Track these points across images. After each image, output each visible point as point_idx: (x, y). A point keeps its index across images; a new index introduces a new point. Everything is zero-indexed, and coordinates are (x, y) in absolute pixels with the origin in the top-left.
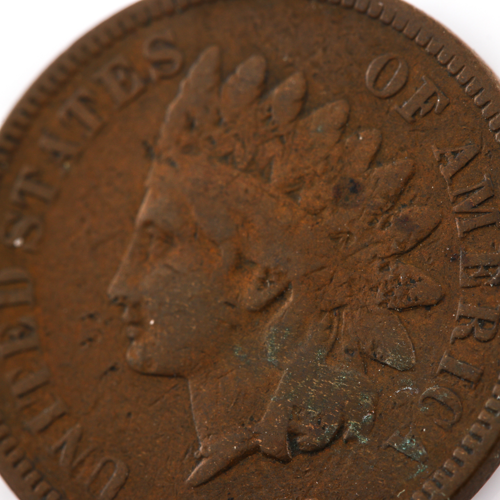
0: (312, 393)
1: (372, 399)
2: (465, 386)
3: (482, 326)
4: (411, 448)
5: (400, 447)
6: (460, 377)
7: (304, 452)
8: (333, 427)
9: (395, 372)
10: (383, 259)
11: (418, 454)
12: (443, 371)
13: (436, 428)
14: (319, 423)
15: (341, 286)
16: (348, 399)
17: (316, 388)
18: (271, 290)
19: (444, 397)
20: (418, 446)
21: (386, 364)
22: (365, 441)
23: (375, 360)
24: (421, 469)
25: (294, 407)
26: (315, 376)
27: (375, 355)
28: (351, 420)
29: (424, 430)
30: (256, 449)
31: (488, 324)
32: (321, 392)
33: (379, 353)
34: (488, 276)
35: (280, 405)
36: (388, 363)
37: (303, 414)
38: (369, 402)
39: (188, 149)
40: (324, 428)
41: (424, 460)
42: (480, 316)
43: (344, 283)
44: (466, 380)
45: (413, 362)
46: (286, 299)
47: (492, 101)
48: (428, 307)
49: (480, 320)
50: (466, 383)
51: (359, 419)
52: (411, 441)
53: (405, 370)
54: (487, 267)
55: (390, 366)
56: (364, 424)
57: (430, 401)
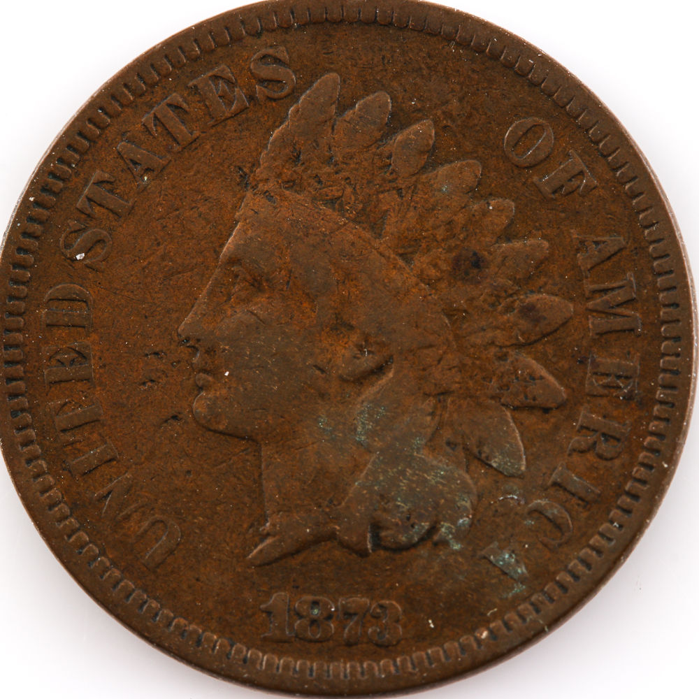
0: (403, 484)
1: (471, 502)
2: (579, 505)
3: (606, 440)
4: (509, 564)
5: (498, 561)
6: (573, 494)
7: (386, 549)
8: (423, 527)
9: (501, 476)
10: (501, 347)
11: (516, 572)
12: (555, 484)
13: (540, 546)
14: (408, 519)
15: (450, 369)
16: (444, 498)
17: (409, 480)
18: (367, 361)
19: (553, 514)
20: (517, 561)
21: (491, 466)
22: (457, 547)
23: (479, 459)
24: (519, 589)
25: (382, 497)
26: (410, 467)
27: (480, 453)
28: (445, 521)
29: (527, 546)
30: (332, 536)
31: (612, 440)
32: (414, 485)
33: (485, 452)
34: (619, 387)
35: (365, 492)
36: (495, 465)
37: (390, 505)
38: (468, 504)
39: (292, 184)
40: (413, 526)
41: (522, 580)
42: (605, 430)
43: (454, 367)
44: (581, 498)
45: (523, 468)
46: (384, 374)
47: (646, 192)
48: (546, 410)
49: (604, 435)
50: (580, 502)
51: (454, 522)
52: (510, 556)
53: (512, 476)
54: (619, 377)
55: (495, 469)
56: (458, 529)
57: (536, 515)
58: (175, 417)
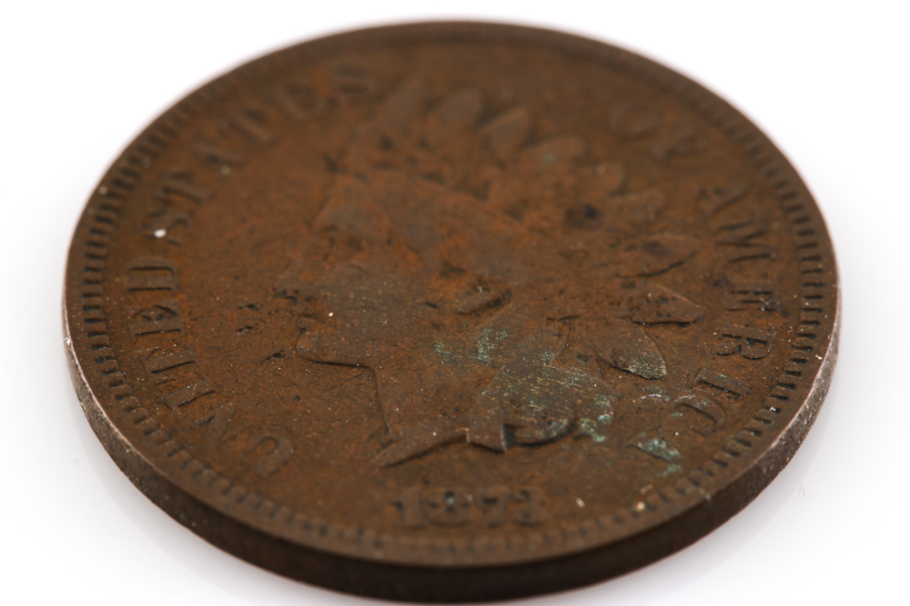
0: (535, 390)
1: (611, 402)
2: (729, 397)
3: (752, 344)
4: (660, 449)
5: (646, 447)
6: (722, 389)
8: (561, 423)
10: (626, 278)
11: (668, 454)
12: (701, 382)
13: (692, 433)
14: (544, 418)
15: (573, 298)
16: (580, 398)
17: (540, 386)
18: (484, 296)
19: (702, 405)
20: (668, 446)
21: (628, 372)
22: (601, 439)
23: (614, 367)
24: (672, 469)
25: (513, 402)
26: (540, 375)
27: (616, 363)
28: (585, 418)
29: (677, 434)
30: (461, 439)
31: (758, 344)
32: (547, 390)
33: (620, 361)
34: (758, 302)
35: (493, 399)
36: (632, 371)
37: (523, 408)
38: (608, 404)
40: (550, 423)
41: (675, 460)
42: (750, 336)
43: (578, 296)
44: (729, 392)
45: (664, 372)
46: (502, 306)
48: (682, 324)
49: (749, 339)
50: (730, 395)
51: (594, 417)
52: (660, 442)
53: (653, 379)
54: (758, 293)
55: (634, 374)
56: (600, 423)
57: (684, 408)
58: (277, 355)
